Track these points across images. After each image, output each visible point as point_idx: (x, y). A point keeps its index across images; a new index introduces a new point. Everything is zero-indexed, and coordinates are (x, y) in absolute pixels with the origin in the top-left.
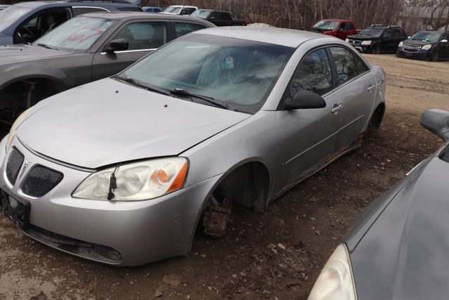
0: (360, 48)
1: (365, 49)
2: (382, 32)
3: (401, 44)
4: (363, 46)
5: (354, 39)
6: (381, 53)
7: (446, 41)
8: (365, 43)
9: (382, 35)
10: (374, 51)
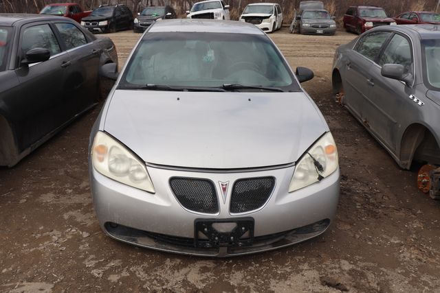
0: (99, 29)
1: (103, 29)
2: (112, 10)
3: (136, 21)
4: (101, 27)
5: (91, 21)
6: (117, 31)
7: (170, 14)
8: (102, 23)
9: (114, 14)
10: (111, 30)
